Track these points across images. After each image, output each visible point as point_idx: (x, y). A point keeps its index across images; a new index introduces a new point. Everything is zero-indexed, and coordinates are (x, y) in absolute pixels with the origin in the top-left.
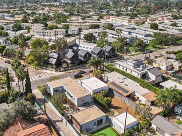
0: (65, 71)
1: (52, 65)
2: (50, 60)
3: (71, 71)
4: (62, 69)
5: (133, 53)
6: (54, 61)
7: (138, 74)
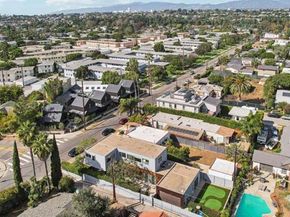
0: (80, 129)
1: (57, 124)
2: (50, 116)
3: (90, 127)
4: (75, 127)
5: (155, 85)
6: (58, 118)
7: (195, 108)
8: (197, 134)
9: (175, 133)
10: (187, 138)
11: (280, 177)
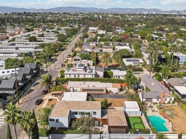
7: (92, 75)
8: (103, 90)
9: (89, 92)
10: (98, 94)
11: (156, 103)
